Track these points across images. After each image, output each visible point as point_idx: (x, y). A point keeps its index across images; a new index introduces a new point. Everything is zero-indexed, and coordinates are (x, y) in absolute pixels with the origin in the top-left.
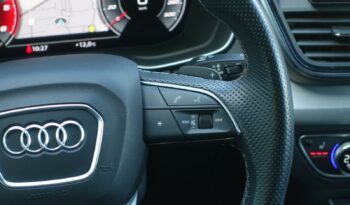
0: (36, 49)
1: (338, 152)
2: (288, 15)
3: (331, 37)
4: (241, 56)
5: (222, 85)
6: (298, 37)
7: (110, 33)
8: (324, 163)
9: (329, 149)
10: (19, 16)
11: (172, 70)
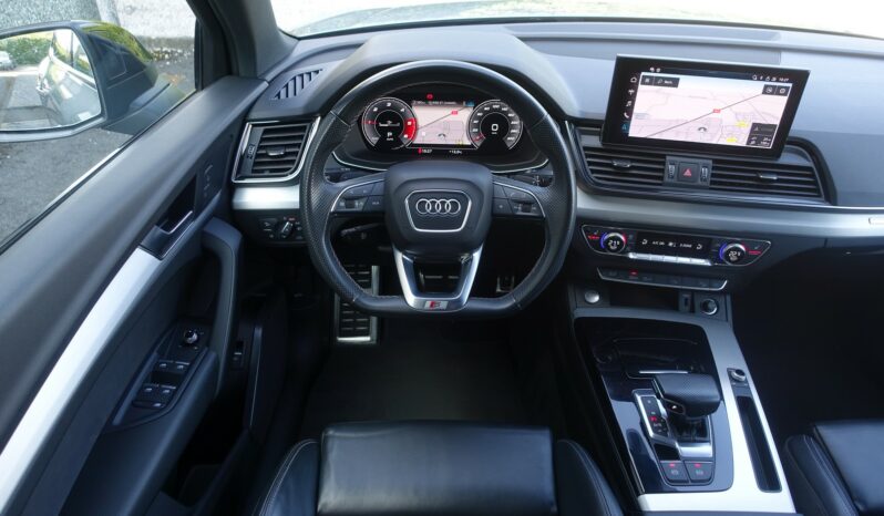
0: (425, 151)
1: (606, 237)
2: (586, 148)
3: (611, 166)
4: (552, 173)
5: (539, 189)
6: (590, 163)
7: (472, 146)
8: (596, 244)
9: (601, 236)
10: (417, 129)
11: (508, 175)
